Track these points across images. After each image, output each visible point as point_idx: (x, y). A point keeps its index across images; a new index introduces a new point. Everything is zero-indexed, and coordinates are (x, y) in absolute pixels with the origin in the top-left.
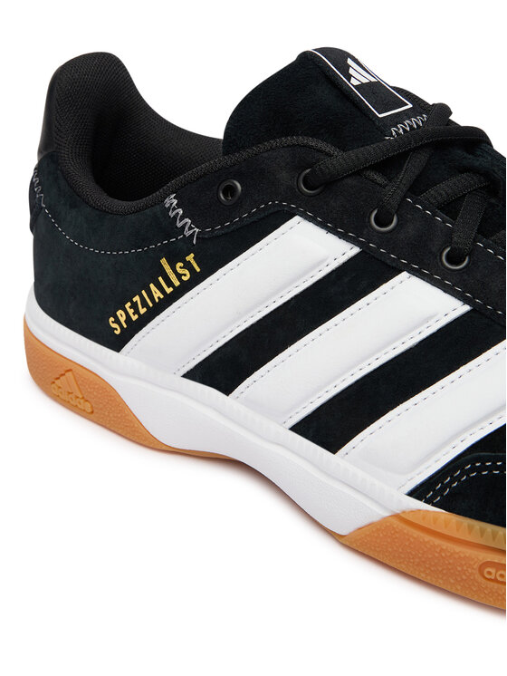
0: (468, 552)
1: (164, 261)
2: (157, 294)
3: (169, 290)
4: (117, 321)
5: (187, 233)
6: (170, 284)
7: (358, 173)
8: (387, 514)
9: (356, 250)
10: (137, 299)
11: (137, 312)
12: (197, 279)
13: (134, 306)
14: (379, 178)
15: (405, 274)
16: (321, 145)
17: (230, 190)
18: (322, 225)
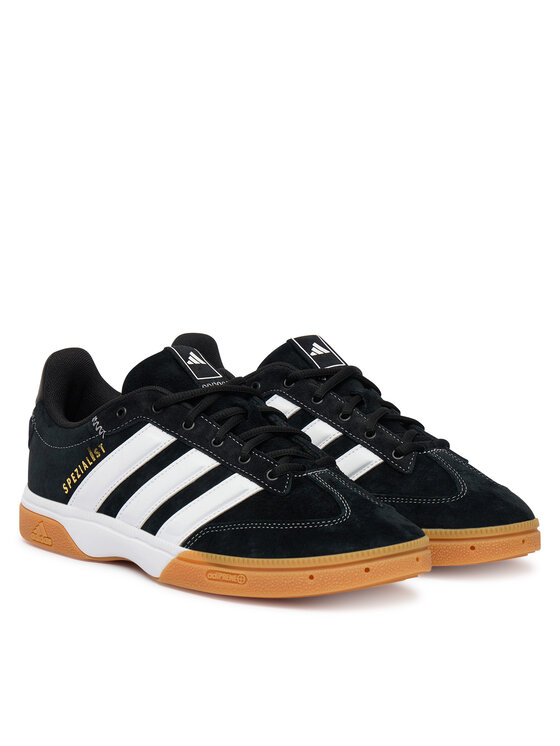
0: (201, 567)
1: (89, 449)
2: (86, 466)
3: (91, 464)
4: (67, 486)
5: (100, 433)
6: (91, 460)
7: (178, 403)
8: (173, 558)
9: (175, 439)
10: (76, 470)
11: (76, 478)
12: (103, 456)
13: (75, 475)
14: (188, 406)
15: (194, 449)
16: (164, 390)
17: (121, 412)
18: (160, 427)
